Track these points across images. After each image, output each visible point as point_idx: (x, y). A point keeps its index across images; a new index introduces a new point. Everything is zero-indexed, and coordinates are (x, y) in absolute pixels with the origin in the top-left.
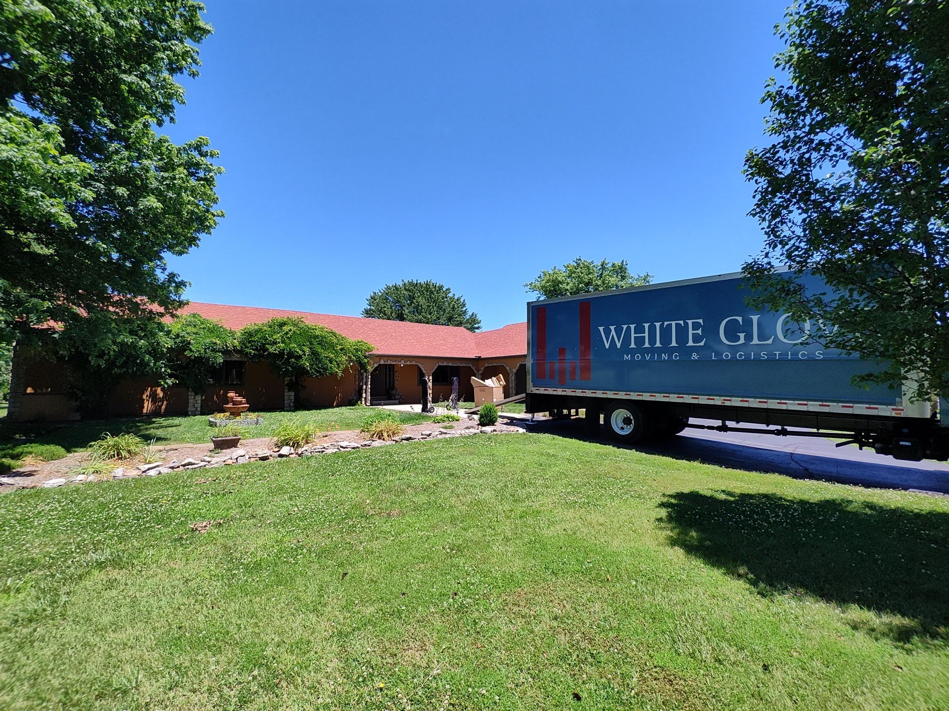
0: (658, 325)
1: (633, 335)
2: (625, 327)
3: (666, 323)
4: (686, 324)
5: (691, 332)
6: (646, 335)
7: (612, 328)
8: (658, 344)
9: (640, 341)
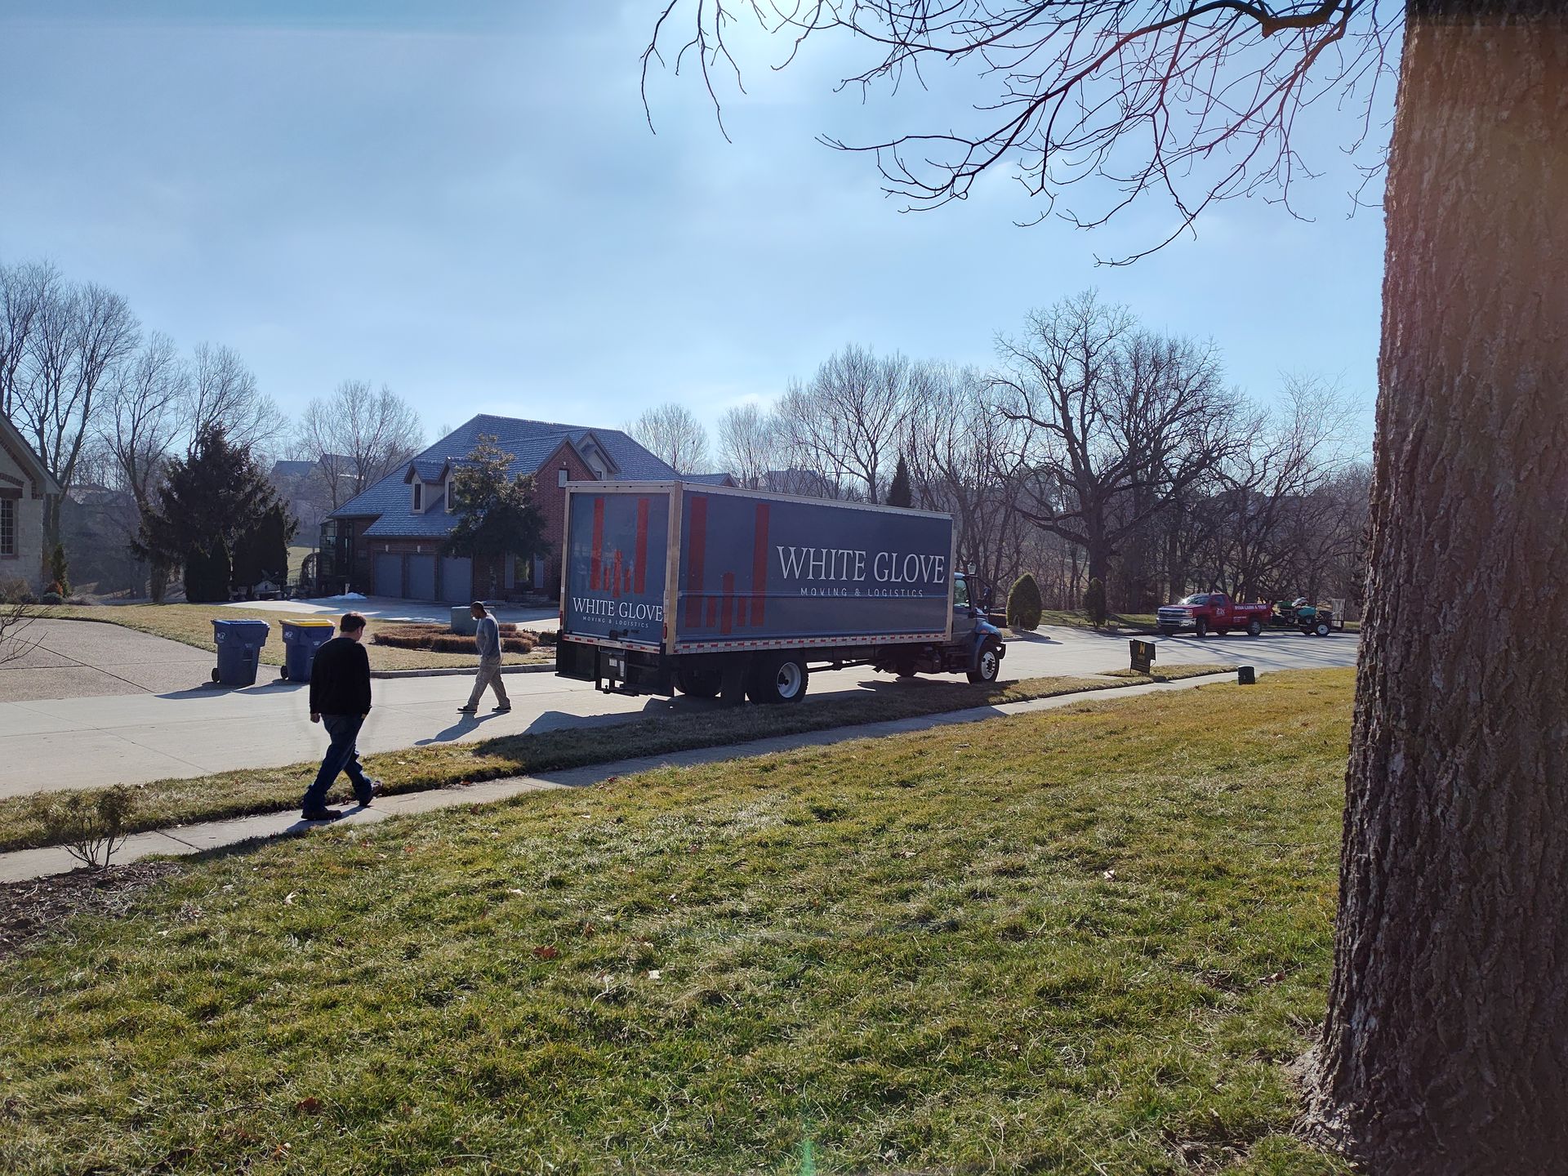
0: (834, 551)
1: (812, 563)
2: (805, 550)
3: (840, 551)
4: (854, 554)
5: (857, 565)
6: (823, 563)
7: (792, 549)
8: (832, 578)
9: (817, 569)
